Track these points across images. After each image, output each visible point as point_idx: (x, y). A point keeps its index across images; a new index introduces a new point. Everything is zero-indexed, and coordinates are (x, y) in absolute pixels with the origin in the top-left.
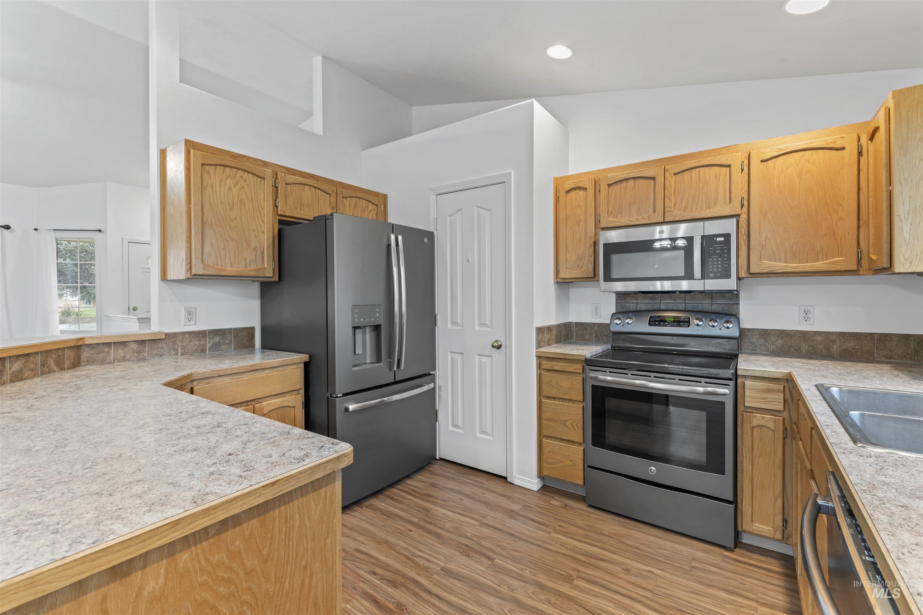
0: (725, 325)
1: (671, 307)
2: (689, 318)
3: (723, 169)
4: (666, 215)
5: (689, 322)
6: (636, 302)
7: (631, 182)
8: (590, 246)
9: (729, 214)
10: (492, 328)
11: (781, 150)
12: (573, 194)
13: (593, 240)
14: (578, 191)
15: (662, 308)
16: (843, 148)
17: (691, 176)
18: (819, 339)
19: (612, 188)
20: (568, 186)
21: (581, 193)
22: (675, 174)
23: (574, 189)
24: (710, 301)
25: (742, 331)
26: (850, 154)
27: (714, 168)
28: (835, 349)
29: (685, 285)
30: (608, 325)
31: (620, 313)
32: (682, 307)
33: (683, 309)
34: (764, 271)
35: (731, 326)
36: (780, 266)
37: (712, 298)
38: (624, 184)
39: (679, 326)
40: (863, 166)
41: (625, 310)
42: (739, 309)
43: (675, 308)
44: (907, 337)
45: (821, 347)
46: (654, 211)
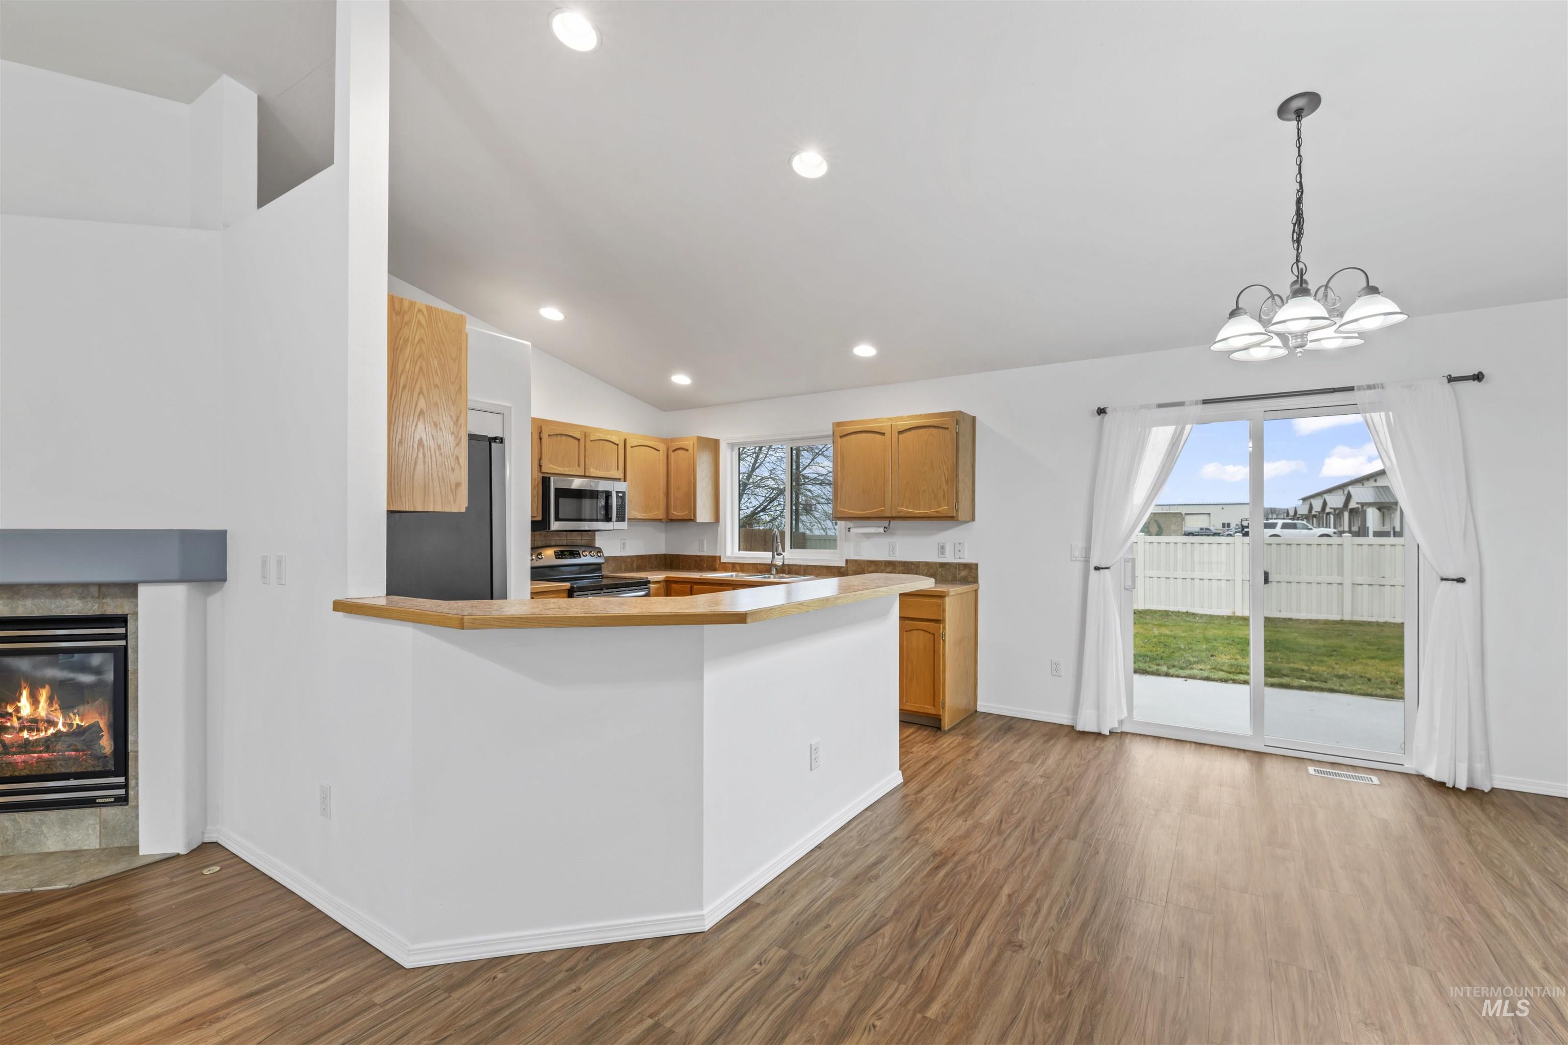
0: (598, 555)
2: (578, 551)
3: (614, 445)
4: (587, 470)
5: (579, 554)
7: (564, 438)
9: (617, 477)
11: (638, 442)
13: (536, 483)
15: (553, 544)
16: (660, 451)
17: (599, 445)
22: (591, 441)
24: (580, 538)
25: (607, 559)
26: (662, 453)
27: (610, 443)
32: (565, 543)
34: (632, 518)
35: (600, 555)
36: (643, 515)
37: (581, 535)
38: (559, 438)
39: (574, 558)
40: (667, 465)
42: (597, 543)
43: (561, 544)
44: (657, 555)
45: (629, 565)
46: (579, 466)
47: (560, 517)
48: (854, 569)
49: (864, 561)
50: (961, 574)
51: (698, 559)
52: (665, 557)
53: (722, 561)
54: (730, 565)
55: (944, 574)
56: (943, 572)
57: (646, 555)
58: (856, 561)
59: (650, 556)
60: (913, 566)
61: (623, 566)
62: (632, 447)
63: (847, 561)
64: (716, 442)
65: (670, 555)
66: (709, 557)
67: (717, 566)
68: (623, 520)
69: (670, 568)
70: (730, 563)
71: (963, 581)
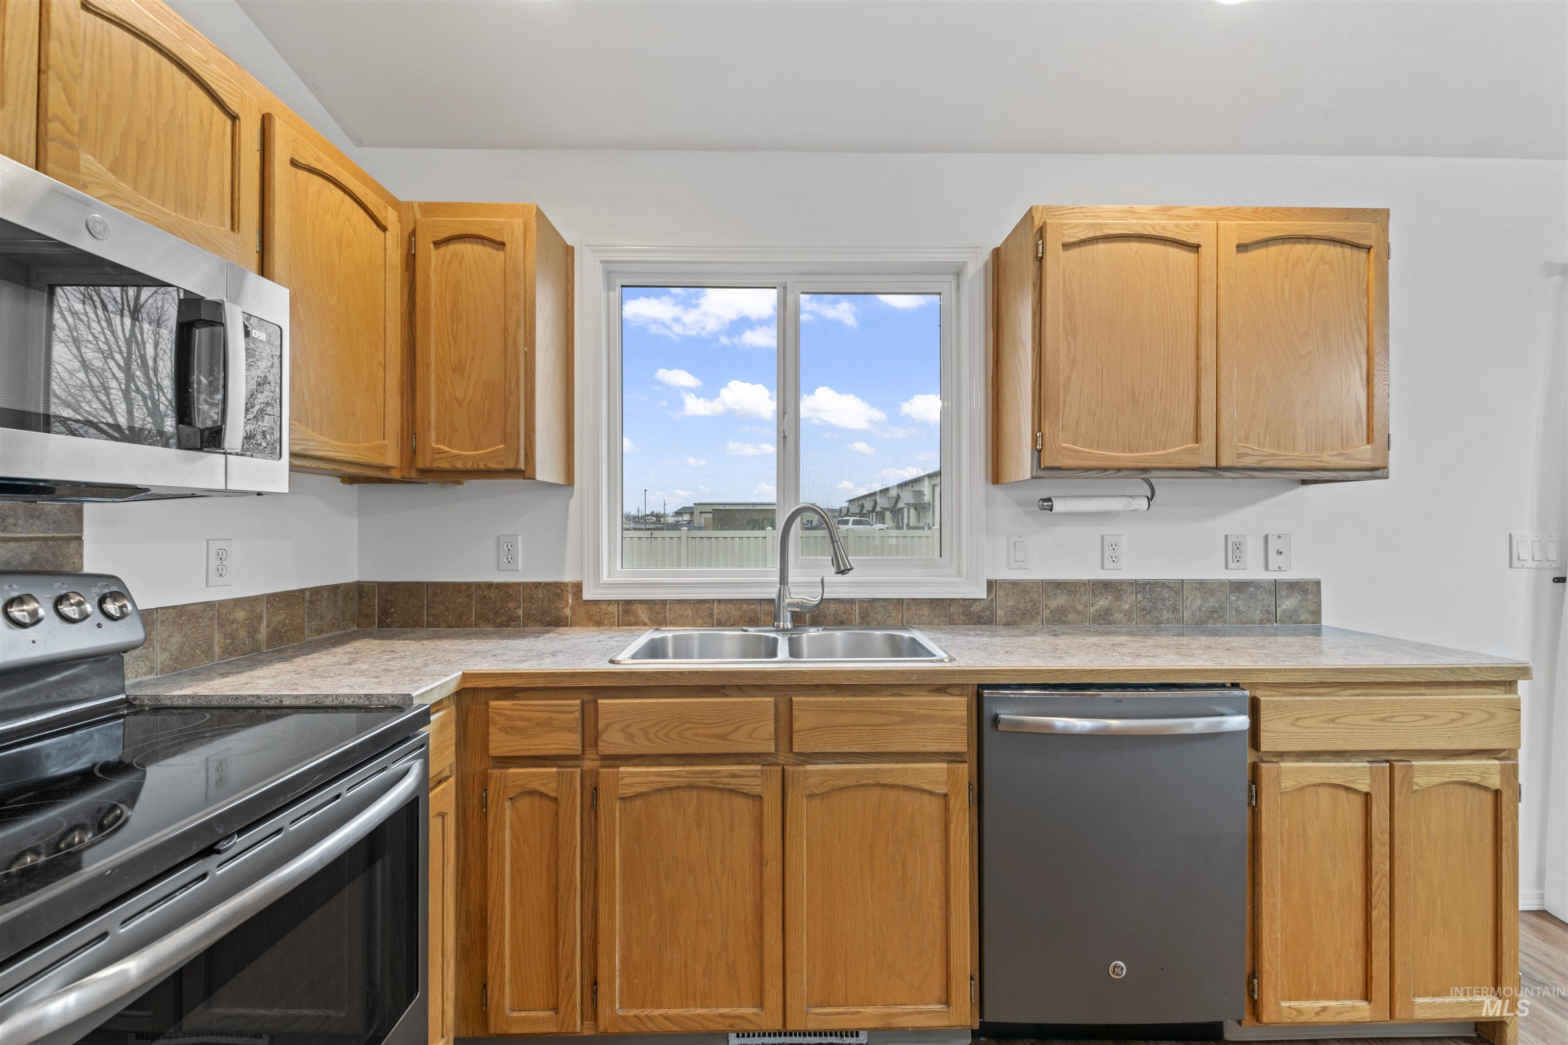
0: (109, 608)
11: (316, 159)
16: (382, 226)
18: (241, 614)
26: (394, 251)
34: (295, 449)
35: (118, 608)
36: (317, 440)
44: (336, 587)
45: (242, 634)
49: (1035, 583)
50: (1284, 607)
51: (493, 594)
52: (360, 590)
53: (586, 596)
54: (613, 608)
55: (1242, 608)
56: (1241, 603)
57: (302, 591)
58: (1015, 584)
59: (316, 591)
60: (1166, 590)
61: (217, 636)
62: (294, 162)
63: (991, 585)
64: (567, 252)
65: (380, 584)
66: (537, 585)
67: (568, 611)
69: (381, 624)
70: (609, 602)
71: (1291, 619)
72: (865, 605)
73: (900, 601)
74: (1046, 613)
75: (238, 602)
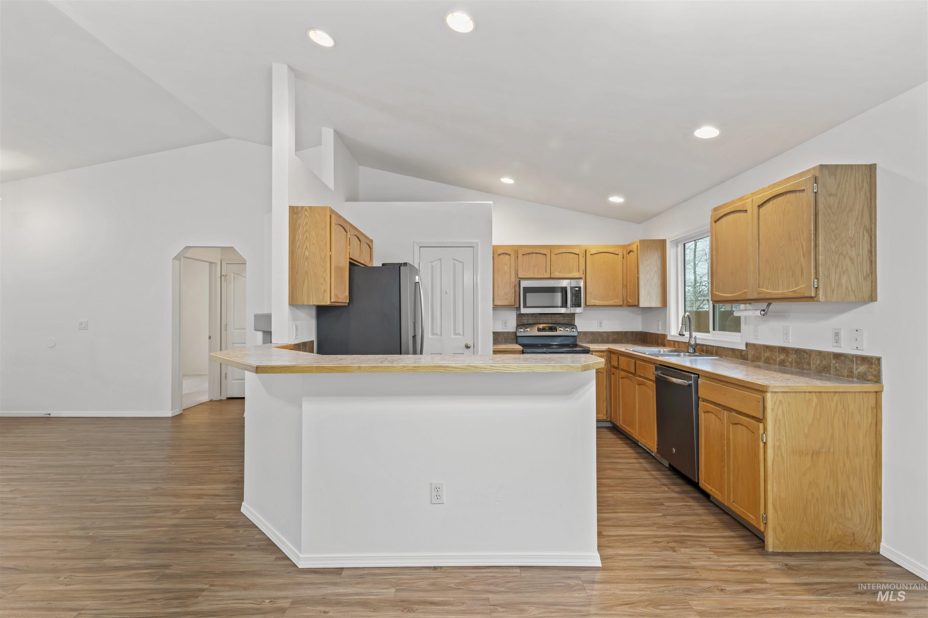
0: (572, 330)
1: (545, 321)
2: (556, 327)
3: (576, 255)
4: (552, 274)
5: (556, 329)
6: (527, 319)
7: (534, 255)
8: (513, 288)
9: (578, 277)
10: (463, 336)
11: (597, 251)
12: (502, 256)
13: (514, 285)
14: (505, 255)
15: (541, 322)
16: (618, 254)
17: (562, 256)
18: (605, 335)
19: (524, 257)
20: (500, 252)
21: (507, 257)
22: (555, 254)
23: (503, 254)
24: (563, 319)
25: (578, 332)
26: (620, 256)
27: (572, 254)
28: (610, 339)
29: (563, 310)
30: (515, 333)
31: (519, 326)
32: (550, 321)
33: (551, 322)
34: (592, 304)
35: (574, 330)
36: (597, 302)
37: (564, 317)
38: (531, 255)
39: (552, 331)
40: (625, 265)
41: (521, 324)
42: (575, 322)
43: (547, 322)
44: (632, 332)
45: (605, 338)
46: (546, 272)
47: (527, 305)
48: (753, 353)
49: (760, 345)
50: (859, 370)
51: (656, 336)
52: (640, 333)
53: (667, 338)
54: (672, 343)
55: (838, 368)
56: (837, 365)
57: (622, 332)
58: (754, 345)
59: (626, 332)
60: (805, 354)
61: (600, 338)
62: (591, 255)
63: (747, 344)
64: (663, 242)
65: (643, 332)
66: (661, 335)
67: (666, 342)
68: (579, 305)
69: (644, 343)
70: (672, 341)
71: (863, 378)
72: (716, 348)
73: (724, 348)
74: (763, 358)
75: (604, 332)
